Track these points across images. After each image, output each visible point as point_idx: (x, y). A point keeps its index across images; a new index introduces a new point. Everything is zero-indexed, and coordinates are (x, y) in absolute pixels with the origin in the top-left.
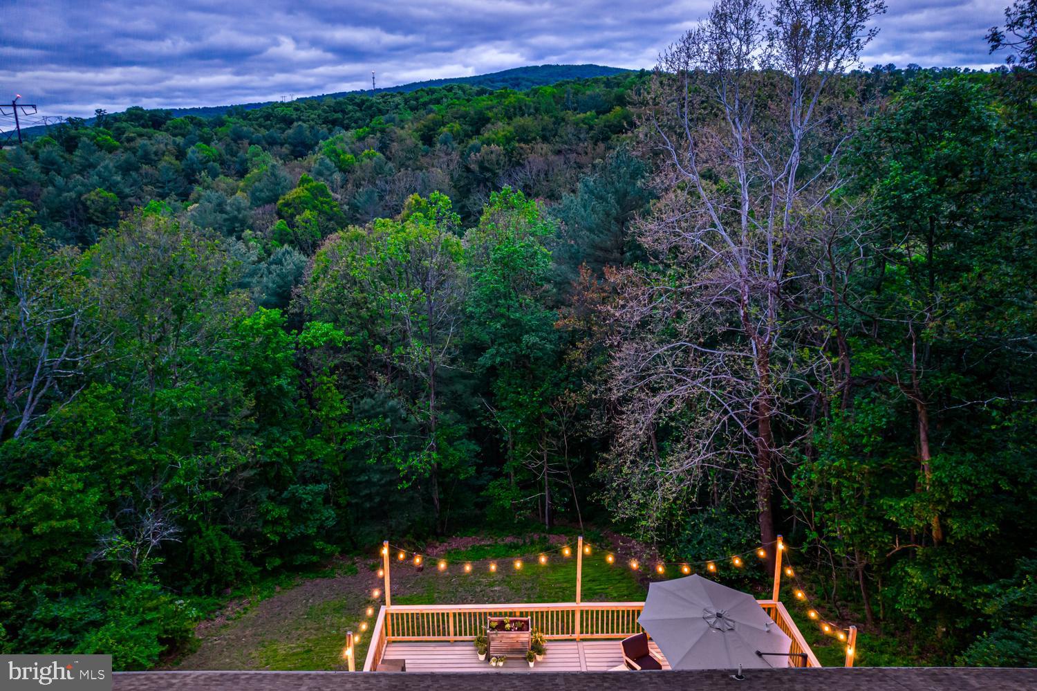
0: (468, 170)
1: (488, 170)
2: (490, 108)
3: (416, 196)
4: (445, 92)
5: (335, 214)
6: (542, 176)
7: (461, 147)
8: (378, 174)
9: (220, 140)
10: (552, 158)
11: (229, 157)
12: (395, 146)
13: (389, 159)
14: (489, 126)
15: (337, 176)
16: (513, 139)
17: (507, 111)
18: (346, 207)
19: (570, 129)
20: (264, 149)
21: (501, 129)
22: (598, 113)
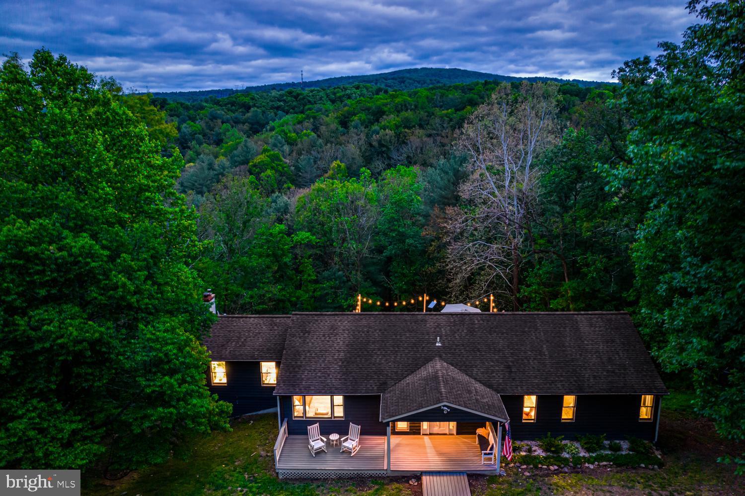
0: (371, 145)
1: (383, 146)
2: (385, 105)
3: (338, 162)
4: (355, 90)
5: (286, 172)
6: (419, 151)
7: (366, 130)
8: (313, 147)
9: (201, 119)
10: (425, 139)
11: (208, 131)
12: (323, 129)
13: (319, 136)
14: (385, 117)
15: (286, 148)
16: (400, 126)
17: (396, 107)
18: (293, 168)
19: (437, 120)
20: (232, 127)
21: (392, 119)
22: (457, 110)
